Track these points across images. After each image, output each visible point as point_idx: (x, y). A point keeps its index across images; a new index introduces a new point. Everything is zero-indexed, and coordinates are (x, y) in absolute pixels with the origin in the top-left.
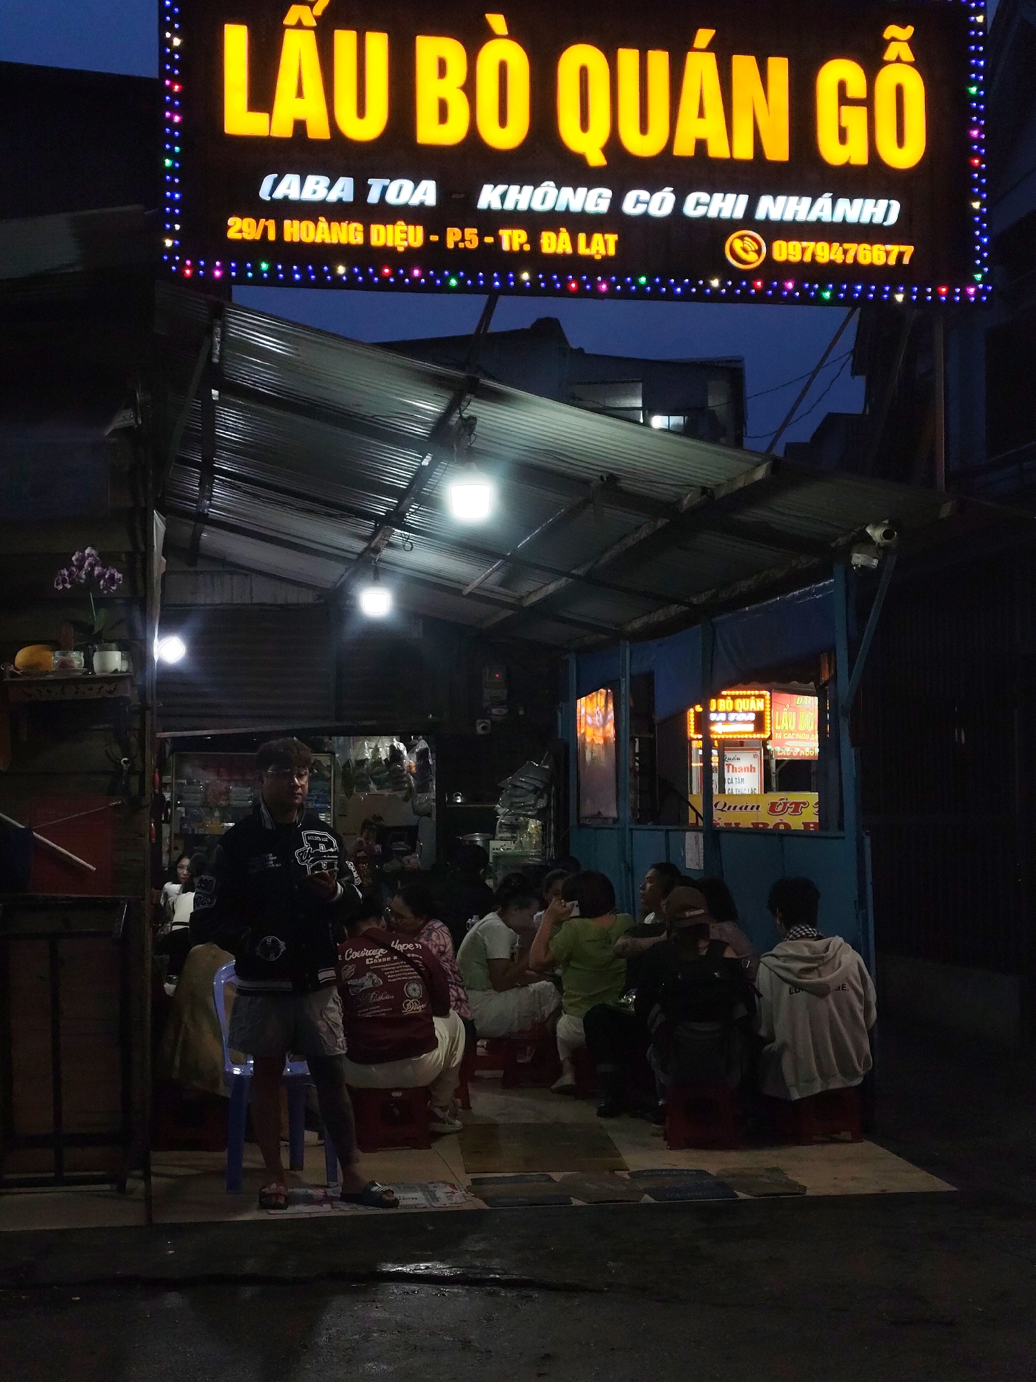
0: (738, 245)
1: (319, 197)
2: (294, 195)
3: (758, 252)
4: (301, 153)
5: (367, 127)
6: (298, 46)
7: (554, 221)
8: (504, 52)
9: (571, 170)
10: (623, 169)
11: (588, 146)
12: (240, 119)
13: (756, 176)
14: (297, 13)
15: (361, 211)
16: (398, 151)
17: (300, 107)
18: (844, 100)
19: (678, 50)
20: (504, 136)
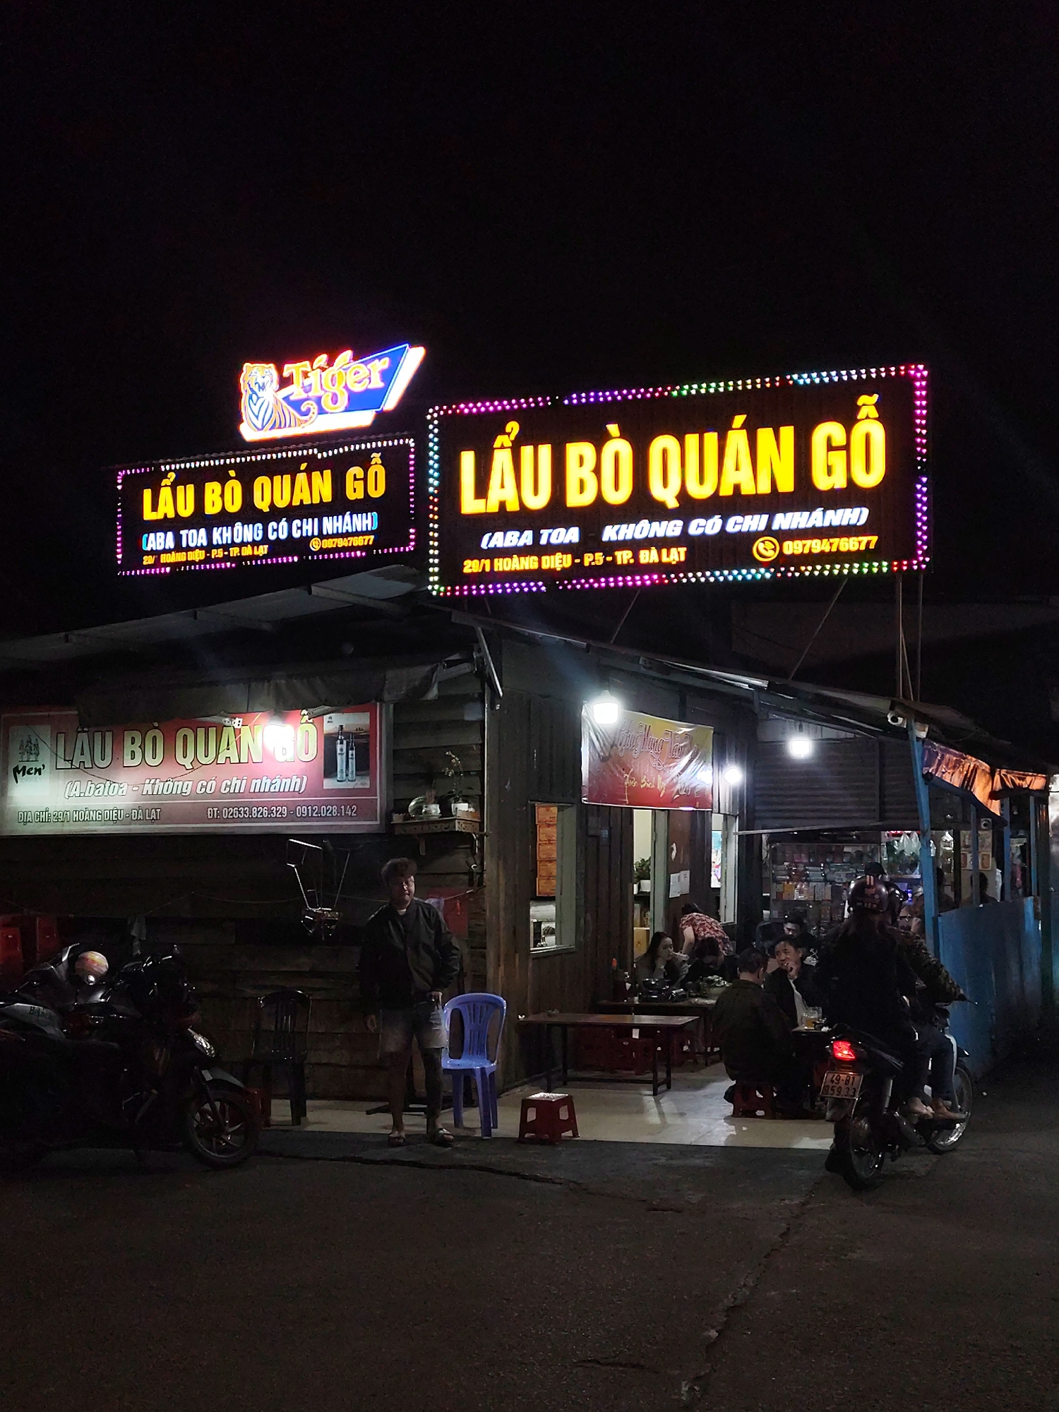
0: (761, 547)
1: (513, 544)
2: (500, 545)
3: (774, 550)
4: (504, 520)
5: (538, 501)
6: (501, 459)
7: (648, 543)
8: (619, 447)
9: (658, 512)
10: (689, 508)
11: (666, 495)
12: (470, 505)
13: (773, 503)
14: (501, 440)
15: (537, 549)
16: (557, 513)
17: (502, 493)
18: (830, 448)
19: (723, 431)
20: (618, 496)
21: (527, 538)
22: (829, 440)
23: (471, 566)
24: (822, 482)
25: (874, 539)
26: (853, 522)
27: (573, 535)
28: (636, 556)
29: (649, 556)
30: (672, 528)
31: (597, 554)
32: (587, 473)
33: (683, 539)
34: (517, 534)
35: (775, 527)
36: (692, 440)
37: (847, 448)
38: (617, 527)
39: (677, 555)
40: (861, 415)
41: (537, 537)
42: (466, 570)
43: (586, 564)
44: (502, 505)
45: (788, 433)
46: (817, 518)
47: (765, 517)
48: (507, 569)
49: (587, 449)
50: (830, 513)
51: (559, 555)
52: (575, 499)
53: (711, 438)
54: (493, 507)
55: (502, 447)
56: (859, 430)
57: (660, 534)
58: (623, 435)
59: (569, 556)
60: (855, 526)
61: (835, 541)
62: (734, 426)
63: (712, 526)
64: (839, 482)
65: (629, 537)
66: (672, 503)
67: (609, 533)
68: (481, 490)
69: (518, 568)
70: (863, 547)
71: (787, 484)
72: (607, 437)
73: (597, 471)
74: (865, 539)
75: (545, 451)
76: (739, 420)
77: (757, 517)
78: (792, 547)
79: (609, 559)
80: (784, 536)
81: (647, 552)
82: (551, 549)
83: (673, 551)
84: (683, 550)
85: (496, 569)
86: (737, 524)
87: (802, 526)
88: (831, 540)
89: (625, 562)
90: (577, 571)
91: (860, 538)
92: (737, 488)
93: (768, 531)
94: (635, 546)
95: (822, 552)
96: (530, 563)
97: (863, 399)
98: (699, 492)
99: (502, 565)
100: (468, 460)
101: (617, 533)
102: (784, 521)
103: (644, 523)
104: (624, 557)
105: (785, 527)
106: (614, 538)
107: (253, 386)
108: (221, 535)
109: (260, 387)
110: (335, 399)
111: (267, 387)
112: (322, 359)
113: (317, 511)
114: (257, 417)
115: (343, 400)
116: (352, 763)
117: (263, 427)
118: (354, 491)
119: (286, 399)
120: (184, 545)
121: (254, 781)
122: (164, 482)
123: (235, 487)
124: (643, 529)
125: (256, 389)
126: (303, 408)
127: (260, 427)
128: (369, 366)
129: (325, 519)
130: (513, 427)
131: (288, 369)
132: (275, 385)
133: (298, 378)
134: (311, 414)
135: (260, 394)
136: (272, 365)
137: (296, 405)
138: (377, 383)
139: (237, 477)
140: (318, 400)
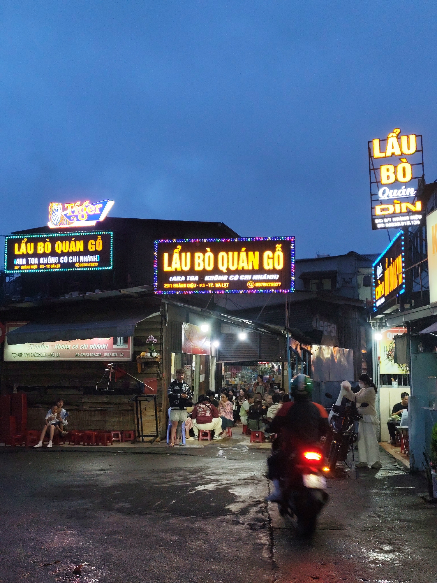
0: (249, 284)
1: (179, 280)
2: (175, 280)
3: (253, 285)
4: (176, 273)
5: (187, 268)
6: (176, 256)
7: (218, 281)
8: (210, 254)
9: (221, 273)
10: (230, 272)
11: (224, 269)
12: (166, 268)
13: (253, 272)
14: (176, 250)
15: (186, 282)
16: (192, 272)
17: (176, 265)
18: (269, 258)
19: (239, 252)
20: (210, 268)
21: (183, 278)
22: (268, 256)
23: (166, 286)
24: (266, 267)
25: (280, 283)
26: (274, 278)
27: (196, 278)
28: (214, 285)
29: (218, 285)
30: (225, 278)
31: (203, 284)
32: (200, 261)
33: (228, 281)
34: (180, 277)
35: (253, 279)
36: (230, 253)
37: (273, 258)
38: (209, 277)
39: (226, 285)
40: (277, 249)
41: (186, 278)
42: (165, 287)
43: (200, 287)
44: (176, 269)
45: (257, 253)
46: (265, 277)
47: (251, 276)
48: (177, 287)
49: (200, 254)
50: (268, 276)
51: (192, 284)
52: (197, 268)
53: (236, 253)
54: (173, 270)
55: (176, 253)
56: (276, 254)
57: (221, 279)
58: (211, 251)
59: (195, 284)
60: (275, 280)
61: (270, 283)
62: (242, 251)
63: (235, 278)
64: (271, 267)
65: (212, 280)
66: (225, 271)
67: (207, 278)
68: (170, 264)
69: (180, 287)
70: (277, 286)
71: (257, 268)
72: (206, 251)
73: (204, 261)
74: (277, 283)
75: (189, 254)
76: (244, 249)
77: (248, 276)
78: (258, 285)
79: (207, 285)
80: (256, 281)
81: (217, 284)
82: (190, 282)
83: (225, 284)
84: (227, 284)
85: (174, 287)
86: (243, 277)
87: (261, 279)
88: (269, 283)
89: (211, 286)
90: (198, 288)
91: (276, 283)
92: (243, 268)
93: (251, 280)
94: (214, 282)
95: (266, 286)
96: (184, 286)
97: (277, 245)
98: (233, 268)
99: (175, 286)
100: (166, 256)
101: (209, 278)
102: (256, 277)
103: (217, 276)
104: (211, 285)
105: (256, 279)
106: (208, 280)
107: (53, 210)
108: (43, 260)
109: (56, 211)
110: (83, 217)
111: (59, 210)
112: (78, 203)
113: (78, 254)
114: (55, 221)
115: (86, 217)
116: (122, 341)
117: (57, 224)
118: (91, 248)
119: (65, 215)
120: (30, 263)
121: (91, 345)
122: (23, 241)
123: (49, 245)
124: (216, 277)
125: (55, 211)
126: (72, 219)
127: (56, 224)
128: (95, 206)
129: (81, 257)
130: (179, 247)
131: (66, 205)
132: (61, 210)
133: (70, 208)
134: (74, 221)
135: (56, 213)
136: (60, 204)
137: (69, 218)
138: (98, 212)
139: (49, 241)
140: (77, 216)
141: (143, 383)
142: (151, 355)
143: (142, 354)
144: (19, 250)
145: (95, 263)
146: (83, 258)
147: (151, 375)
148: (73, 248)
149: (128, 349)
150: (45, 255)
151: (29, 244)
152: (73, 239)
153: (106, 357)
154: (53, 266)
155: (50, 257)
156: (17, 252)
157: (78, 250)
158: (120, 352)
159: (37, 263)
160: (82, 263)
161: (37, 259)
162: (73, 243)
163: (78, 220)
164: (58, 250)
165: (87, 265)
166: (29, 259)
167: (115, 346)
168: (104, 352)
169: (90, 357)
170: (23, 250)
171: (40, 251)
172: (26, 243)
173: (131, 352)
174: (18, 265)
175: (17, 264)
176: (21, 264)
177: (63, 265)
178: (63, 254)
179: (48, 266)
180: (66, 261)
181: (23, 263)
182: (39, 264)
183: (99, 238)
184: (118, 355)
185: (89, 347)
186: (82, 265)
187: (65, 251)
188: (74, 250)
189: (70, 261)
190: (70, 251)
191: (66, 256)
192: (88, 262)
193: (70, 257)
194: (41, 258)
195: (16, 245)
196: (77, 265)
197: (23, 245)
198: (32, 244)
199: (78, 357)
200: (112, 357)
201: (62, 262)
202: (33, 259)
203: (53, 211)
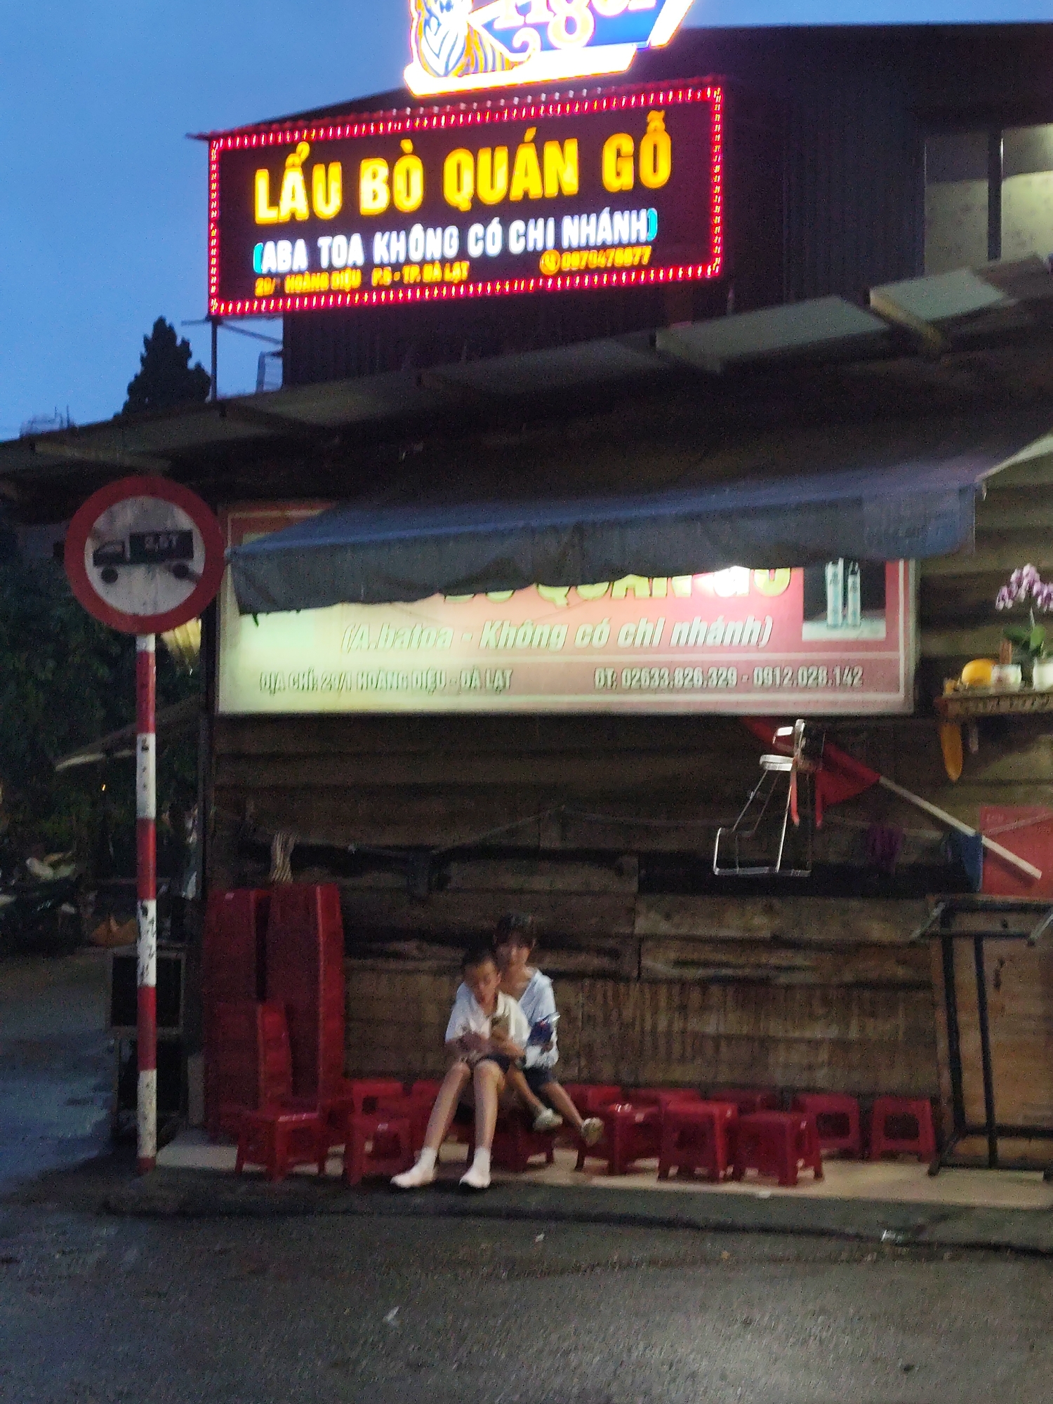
107: (431, 4)
109: (442, 8)
111: (455, 5)
113: (553, 208)
114: (438, 56)
116: (855, 598)
117: (447, 74)
118: (616, 177)
119: (489, 26)
122: (291, 159)
125: (435, 8)
126: (517, 43)
127: (442, 72)
134: (530, 51)
135: (444, 17)
139: (416, 152)
140: (541, 28)
141: (977, 838)
142: (1027, 678)
143: (968, 672)
144: (274, 199)
145: (638, 251)
146: (576, 229)
147: (1021, 790)
148: (528, 183)
149: (889, 643)
150: (394, 220)
151: (318, 172)
152: (530, 134)
153: (764, 688)
154: (432, 274)
155: (417, 229)
156: (264, 213)
157: (551, 191)
158: (843, 665)
159: (360, 261)
160: (571, 250)
161: (356, 239)
162: (526, 154)
163: (547, 46)
164: (458, 196)
165: (597, 260)
166: (324, 242)
167: (812, 631)
168: (751, 665)
169: (671, 689)
170: (293, 203)
171: (372, 201)
172: (307, 169)
173: (903, 659)
174: (270, 275)
175: (265, 271)
176: (283, 268)
177: (482, 268)
178: (480, 212)
179: (411, 274)
180: (494, 250)
181: (295, 268)
182: (368, 267)
183: (656, 121)
184: (831, 676)
185: (667, 634)
186: (572, 262)
187: (491, 196)
188: (535, 192)
189: (516, 247)
190: (516, 194)
191: (496, 220)
192: (603, 247)
193: (517, 226)
194: (378, 236)
195: (262, 179)
196: (549, 264)
197: (293, 178)
198: (336, 169)
199: (606, 689)
200: (795, 687)
201: (475, 250)
202: (340, 239)
203: (429, 11)
